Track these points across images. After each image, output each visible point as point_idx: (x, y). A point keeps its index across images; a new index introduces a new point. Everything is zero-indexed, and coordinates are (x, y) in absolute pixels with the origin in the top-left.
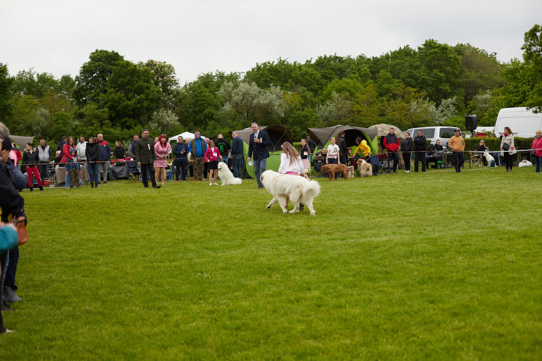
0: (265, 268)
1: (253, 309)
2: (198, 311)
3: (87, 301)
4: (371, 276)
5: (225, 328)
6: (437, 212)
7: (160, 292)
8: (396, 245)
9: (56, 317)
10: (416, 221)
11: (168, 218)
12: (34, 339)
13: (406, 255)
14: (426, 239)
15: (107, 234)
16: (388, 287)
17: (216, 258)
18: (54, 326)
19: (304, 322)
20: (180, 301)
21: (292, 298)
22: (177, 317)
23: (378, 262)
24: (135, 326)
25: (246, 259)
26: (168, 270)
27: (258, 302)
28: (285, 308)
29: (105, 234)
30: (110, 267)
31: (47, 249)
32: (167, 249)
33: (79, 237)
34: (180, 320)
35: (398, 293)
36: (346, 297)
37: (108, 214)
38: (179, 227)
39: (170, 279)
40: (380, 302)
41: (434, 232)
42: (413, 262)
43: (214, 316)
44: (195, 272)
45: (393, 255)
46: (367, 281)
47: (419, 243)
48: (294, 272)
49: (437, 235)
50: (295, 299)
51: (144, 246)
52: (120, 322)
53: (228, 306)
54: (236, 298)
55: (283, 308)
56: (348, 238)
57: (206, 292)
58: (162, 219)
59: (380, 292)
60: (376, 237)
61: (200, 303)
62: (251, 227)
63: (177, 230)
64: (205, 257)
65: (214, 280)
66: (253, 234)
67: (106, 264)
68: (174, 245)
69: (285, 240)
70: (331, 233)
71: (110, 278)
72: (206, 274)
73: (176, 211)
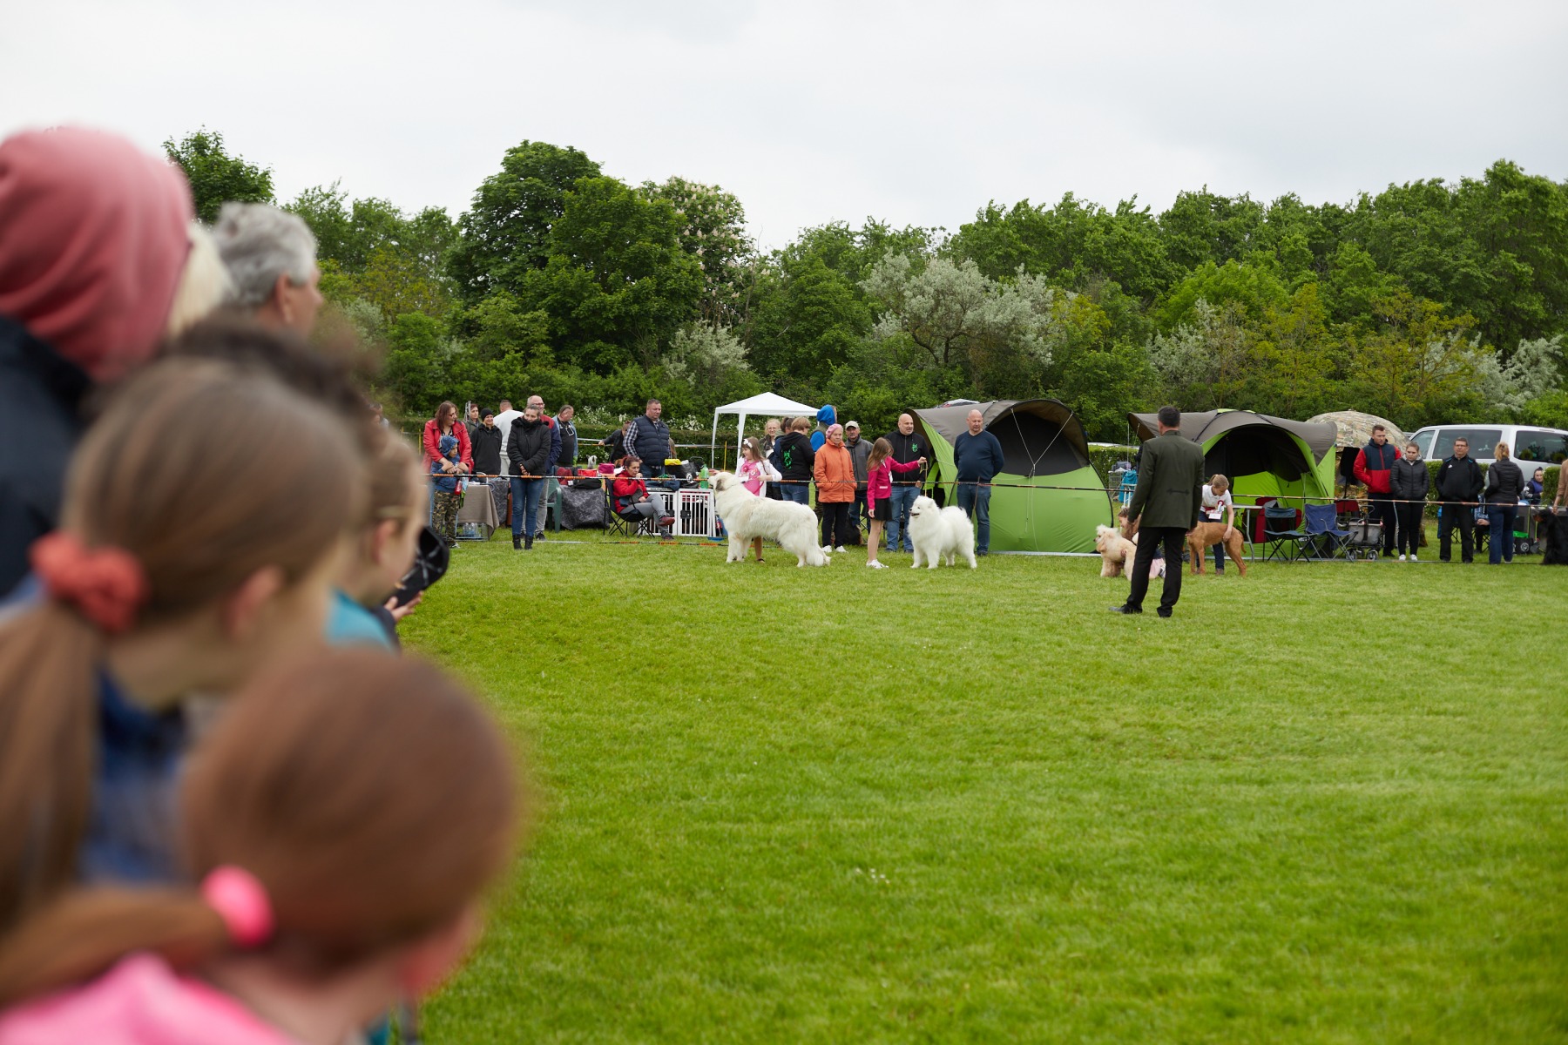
0: (1047, 865)
1: (1032, 1008)
2: (874, 1004)
3: (543, 942)
4: (1366, 917)
6: (1530, 706)
7: (753, 928)
8: (1426, 813)
9: (465, 993)
10: (1474, 735)
11: (738, 670)
13: (1462, 850)
14: (1515, 801)
15: (570, 712)
16: (1422, 962)
17: (896, 819)
18: (463, 1024)
21: (1143, 977)
22: (816, 1021)
23: (1387, 870)
25: (990, 832)
26: (760, 851)
27: (1043, 983)
28: (1131, 1012)
29: (564, 712)
30: (593, 826)
32: (751, 778)
34: (825, 1031)
35: (1459, 990)
36: (1304, 986)
37: (563, 643)
38: (776, 704)
39: (775, 882)
41: (1534, 776)
42: (1485, 880)
43: (923, 1024)
44: (843, 862)
45: (1423, 848)
46: (1359, 933)
47: (1495, 813)
48: (1137, 885)
49: (1542, 788)
50: (1152, 980)
51: (681, 763)
52: (650, 1023)
53: (958, 991)
54: (976, 960)
55: (1123, 1010)
56: (1278, 778)
57: (885, 938)
58: (722, 673)
59: (1404, 976)
60: (1360, 782)
61: (873, 974)
62: (985, 719)
63: (769, 713)
64: (864, 810)
65: (904, 895)
66: (994, 743)
67: (582, 816)
68: (768, 764)
69: (1092, 769)
70: (1225, 758)
71: (597, 867)
72: (878, 873)
73: (758, 648)
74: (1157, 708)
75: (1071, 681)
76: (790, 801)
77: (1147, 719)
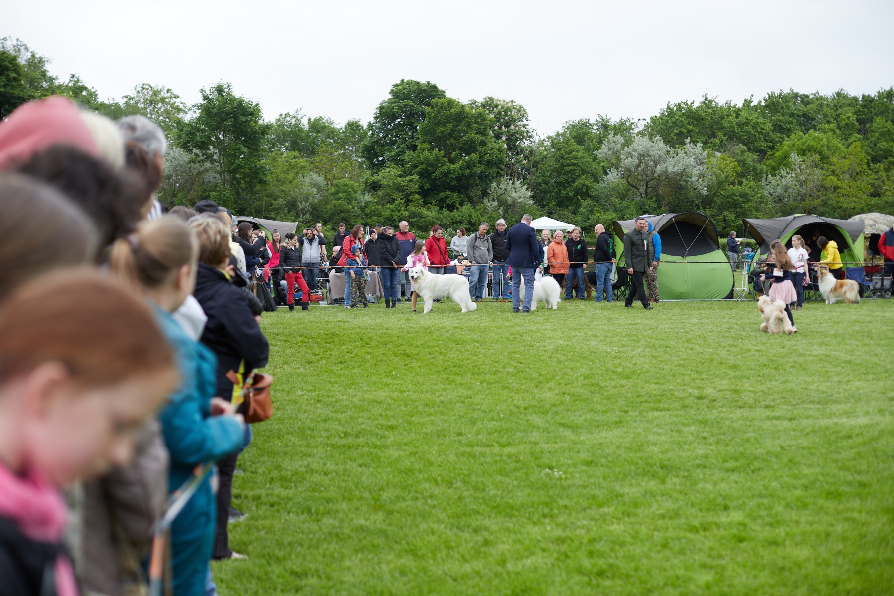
0: (655, 465)
1: (629, 539)
2: (539, 538)
3: (362, 510)
4: (833, 489)
5: (580, 571)
7: (480, 501)
8: (882, 433)
9: (312, 536)
11: (504, 367)
12: (273, 572)
15: (404, 392)
16: (860, 512)
17: (576, 443)
18: (307, 552)
19: (711, 568)
20: (510, 517)
21: (696, 523)
22: (504, 547)
23: (848, 463)
24: (434, 559)
25: (626, 448)
26: (496, 461)
27: (638, 527)
28: (684, 541)
29: (401, 392)
30: (404, 451)
31: (306, 415)
32: (498, 423)
33: (359, 395)
34: (507, 554)
35: (877, 525)
36: (788, 526)
37: (408, 356)
38: (522, 384)
39: (499, 478)
40: (844, 539)
43: (563, 548)
44: (540, 466)
45: (875, 452)
46: (827, 497)
48: (704, 474)
50: (701, 525)
51: (461, 417)
52: (411, 550)
53: (588, 531)
54: (604, 517)
55: (680, 540)
56: (800, 417)
57: (555, 504)
58: (495, 369)
59: (847, 519)
60: (848, 417)
61: (543, 524)
62: (639, 390)
63: (517, 390)
64: (558, 440)
65: (569, 482)
66: (641, 402)
67: (399, 445)
68: (510, 416)
69: (695, 415)
70: (772, 407)
71: (402, 471)
72: (558, 472)
73: (518, 356)
74: (741, 381)
75: (694, 368)
76: (518, 435)
77: (733, 387)
